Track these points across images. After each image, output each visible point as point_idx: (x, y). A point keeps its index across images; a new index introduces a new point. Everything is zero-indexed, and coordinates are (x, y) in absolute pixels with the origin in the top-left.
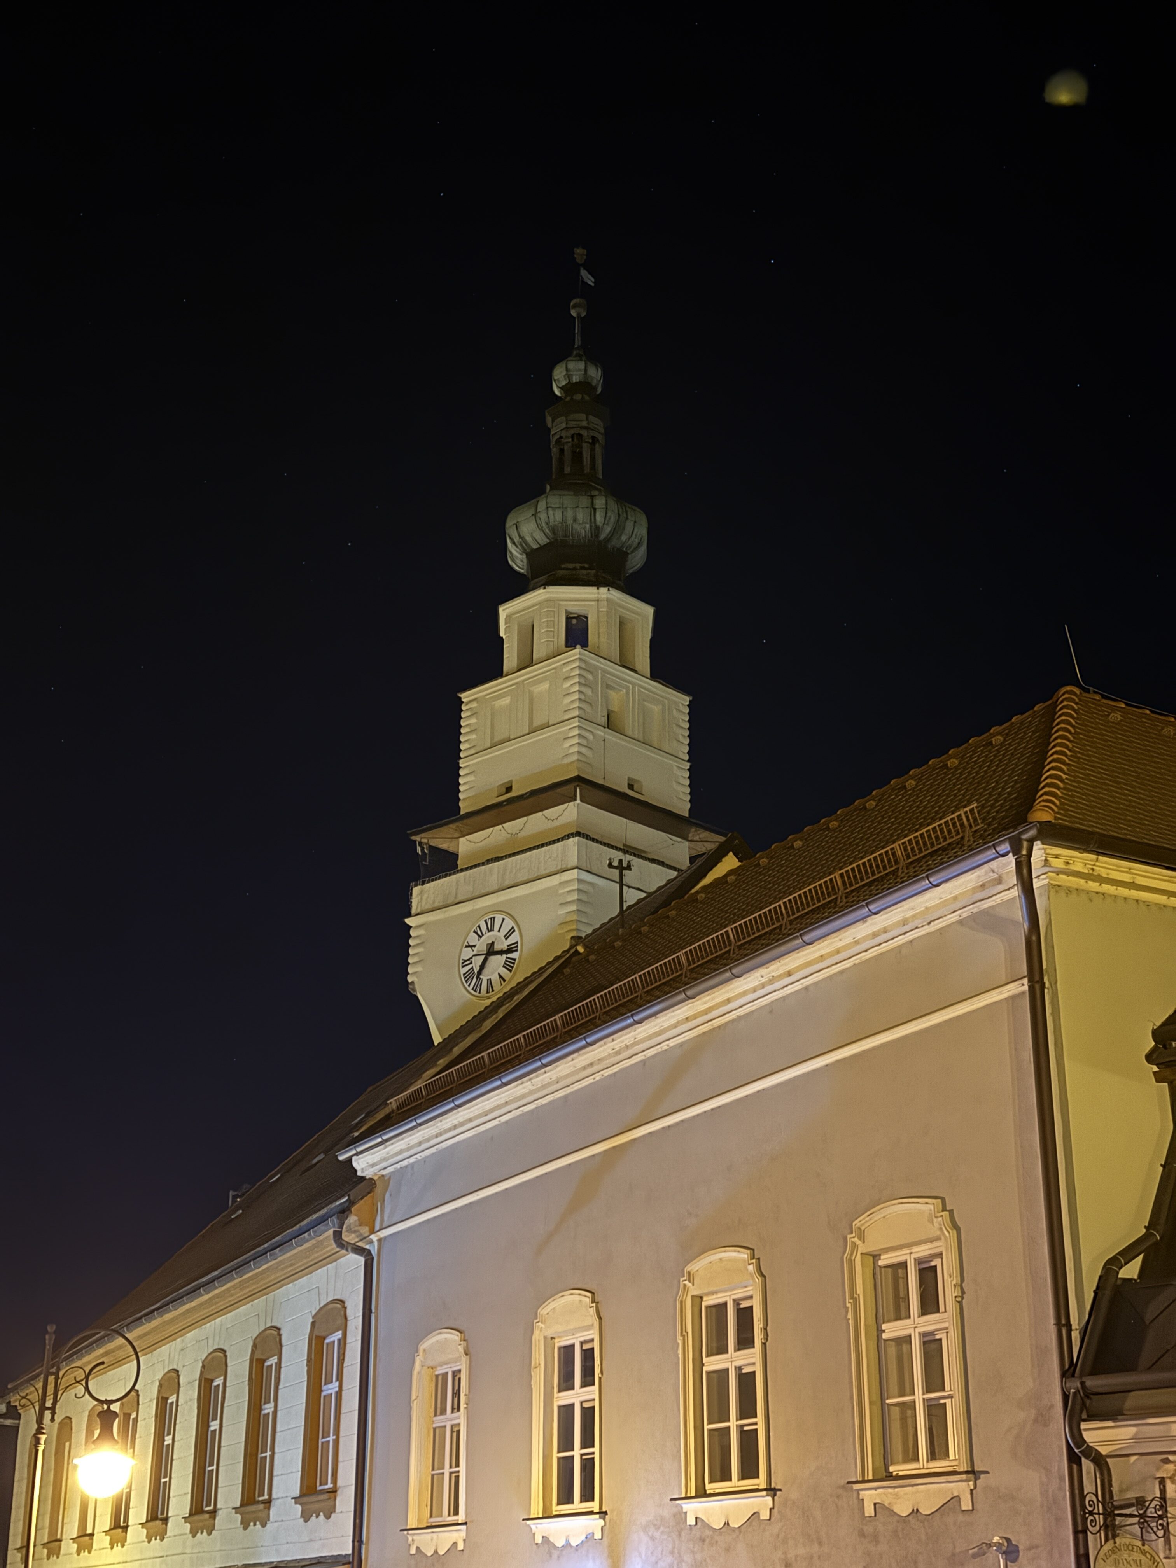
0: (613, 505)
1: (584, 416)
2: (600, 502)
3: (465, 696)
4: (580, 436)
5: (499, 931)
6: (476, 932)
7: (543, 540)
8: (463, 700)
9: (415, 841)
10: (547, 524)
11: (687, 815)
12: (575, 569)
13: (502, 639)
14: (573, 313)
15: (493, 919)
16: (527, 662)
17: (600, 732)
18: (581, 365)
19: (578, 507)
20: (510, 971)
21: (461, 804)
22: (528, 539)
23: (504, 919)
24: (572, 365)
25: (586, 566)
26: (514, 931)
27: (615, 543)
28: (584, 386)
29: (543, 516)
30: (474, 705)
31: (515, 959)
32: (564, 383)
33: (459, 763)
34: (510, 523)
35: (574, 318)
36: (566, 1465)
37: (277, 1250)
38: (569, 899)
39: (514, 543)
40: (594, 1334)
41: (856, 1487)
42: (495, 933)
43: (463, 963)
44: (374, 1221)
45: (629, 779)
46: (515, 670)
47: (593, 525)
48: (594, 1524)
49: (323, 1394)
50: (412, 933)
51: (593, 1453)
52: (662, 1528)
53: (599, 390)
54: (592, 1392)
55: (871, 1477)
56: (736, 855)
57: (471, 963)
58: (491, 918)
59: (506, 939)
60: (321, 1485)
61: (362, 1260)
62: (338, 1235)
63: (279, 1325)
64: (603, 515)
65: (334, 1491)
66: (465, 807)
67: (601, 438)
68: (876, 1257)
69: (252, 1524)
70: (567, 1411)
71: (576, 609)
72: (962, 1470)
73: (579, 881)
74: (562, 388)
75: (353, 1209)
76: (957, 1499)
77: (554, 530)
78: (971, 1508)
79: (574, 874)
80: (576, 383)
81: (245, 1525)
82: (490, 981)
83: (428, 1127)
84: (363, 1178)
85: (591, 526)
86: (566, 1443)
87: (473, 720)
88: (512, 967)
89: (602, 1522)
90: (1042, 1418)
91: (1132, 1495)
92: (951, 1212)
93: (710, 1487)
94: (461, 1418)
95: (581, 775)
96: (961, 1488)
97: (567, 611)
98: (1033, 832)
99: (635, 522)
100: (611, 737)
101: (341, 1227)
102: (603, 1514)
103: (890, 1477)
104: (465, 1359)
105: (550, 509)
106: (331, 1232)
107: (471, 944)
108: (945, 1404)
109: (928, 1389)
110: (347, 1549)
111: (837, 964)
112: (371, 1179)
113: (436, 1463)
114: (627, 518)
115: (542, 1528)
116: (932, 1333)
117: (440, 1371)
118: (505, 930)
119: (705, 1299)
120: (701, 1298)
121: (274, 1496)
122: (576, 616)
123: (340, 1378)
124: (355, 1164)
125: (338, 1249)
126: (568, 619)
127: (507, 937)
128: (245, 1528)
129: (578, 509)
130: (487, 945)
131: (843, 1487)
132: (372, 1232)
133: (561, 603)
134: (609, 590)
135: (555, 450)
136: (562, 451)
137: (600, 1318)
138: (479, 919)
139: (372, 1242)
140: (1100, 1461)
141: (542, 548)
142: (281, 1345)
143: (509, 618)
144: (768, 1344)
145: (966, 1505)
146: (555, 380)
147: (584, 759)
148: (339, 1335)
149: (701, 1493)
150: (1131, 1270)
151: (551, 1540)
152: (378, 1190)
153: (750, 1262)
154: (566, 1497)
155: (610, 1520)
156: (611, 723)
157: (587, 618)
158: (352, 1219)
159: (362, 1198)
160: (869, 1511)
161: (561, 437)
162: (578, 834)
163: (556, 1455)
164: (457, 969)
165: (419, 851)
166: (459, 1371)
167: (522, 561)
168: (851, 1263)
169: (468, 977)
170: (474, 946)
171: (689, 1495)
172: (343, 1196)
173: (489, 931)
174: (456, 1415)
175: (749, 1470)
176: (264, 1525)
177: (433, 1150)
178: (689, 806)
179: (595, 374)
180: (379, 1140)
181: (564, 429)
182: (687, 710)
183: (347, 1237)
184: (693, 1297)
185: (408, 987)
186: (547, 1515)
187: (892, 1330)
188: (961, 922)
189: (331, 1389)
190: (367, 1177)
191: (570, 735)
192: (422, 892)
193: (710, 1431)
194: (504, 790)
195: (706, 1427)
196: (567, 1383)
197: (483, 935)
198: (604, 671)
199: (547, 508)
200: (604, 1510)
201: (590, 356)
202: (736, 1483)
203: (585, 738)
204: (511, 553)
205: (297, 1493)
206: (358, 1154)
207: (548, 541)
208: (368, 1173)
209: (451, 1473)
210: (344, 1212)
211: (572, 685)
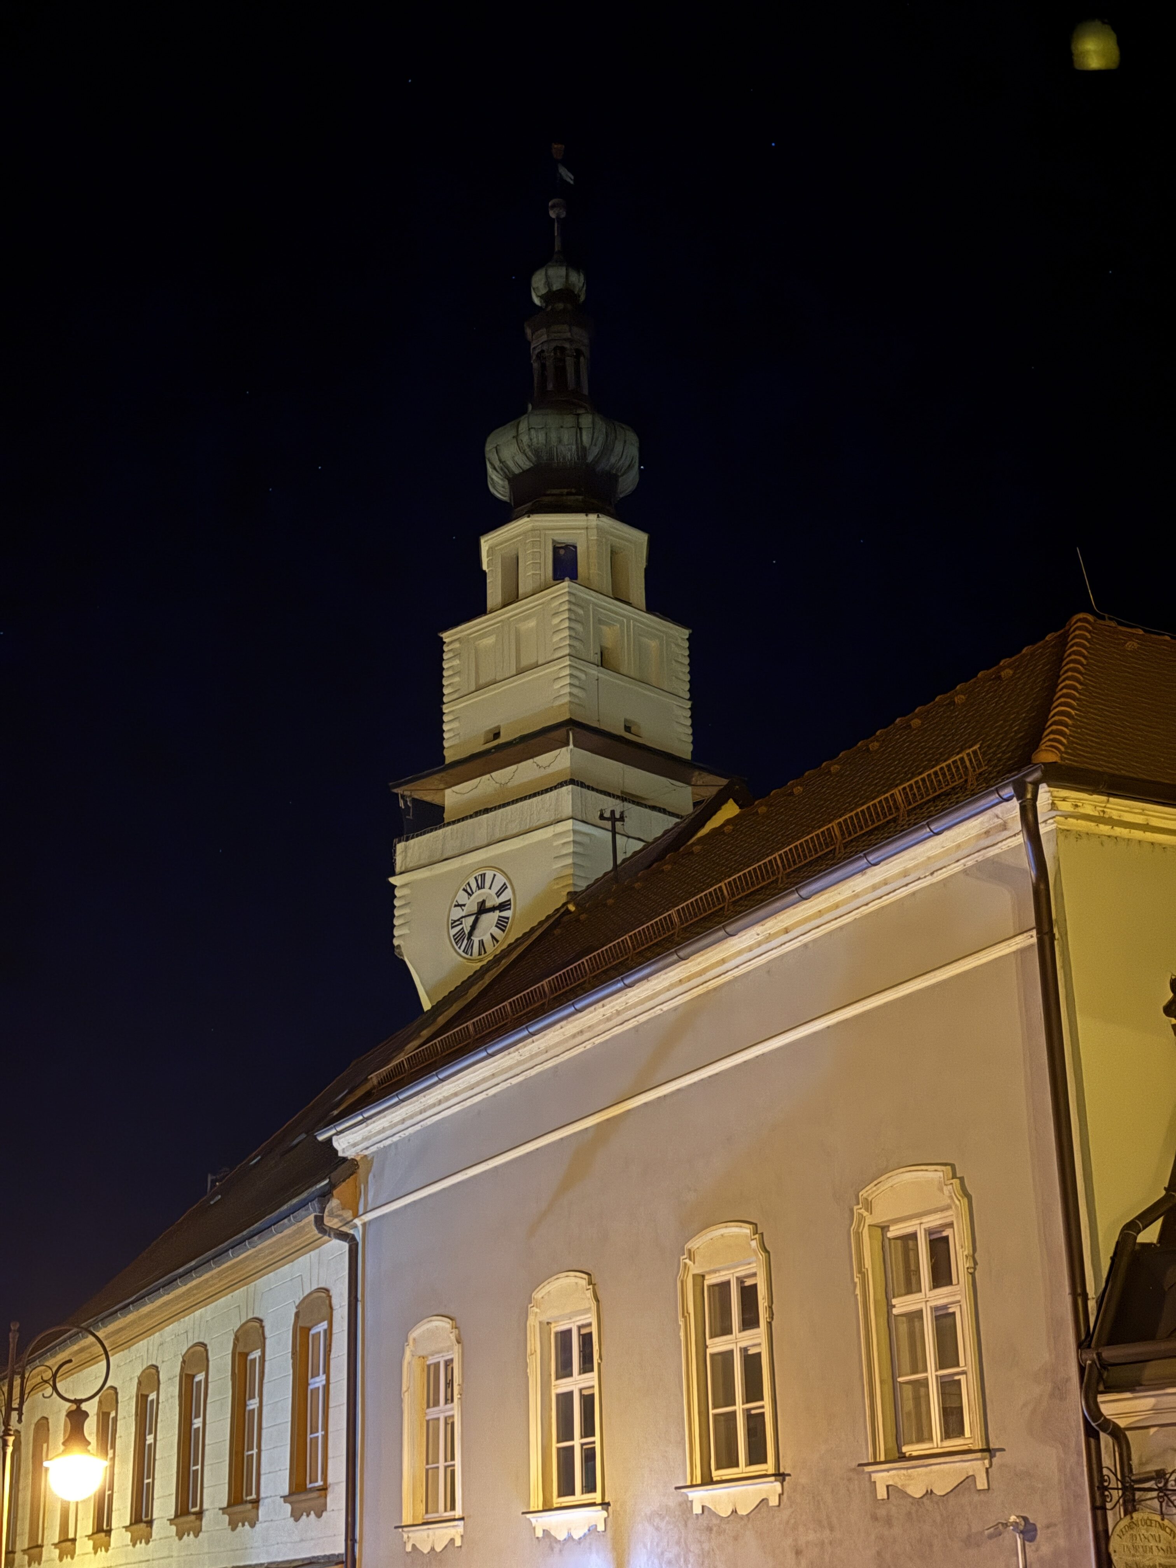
0: (601, 425)
1: (566, 327)
2: (586, 420)
3: (447, 636)
4: (562, 349)
5: (490, 888)
6: (465, 890)
7: (526, 465)
8: (444, 640)
9: (397, 794)
10: (529, 446)
11: (688, 757)
12: (562, 495)
13: (484, 573)
14: (552, 214)
15: (483, 876)
16: (512, 597)
17: (594, 671)
18: (562, 271)
19: (562, 427)
20: (503, 931)
21: (446, 753)
22: (510, 464)
23: (495, 875)
24: (552, 272)
25: (573, 491)
26: (506, 887)
27: (603, 466)
28: (566, 294)
29: (525, 439)
30: (457, 645)
31: (508, 918)
32: (543, 291)
33: (441, 709)
34: (489, 447)
35: (554, 219)
36: (566, 1455)
37: (256, 1238)
38: (564, 852)
39: (495, 468)
40: (591, 1317)
41: (868, 1469)
42: (486, 890)
43: (452, 924)
44: (357, 1204)
45: (626, 720)
46: (500, 607)
47: (580, 446)
48: (597, 1515)
49: (310, 1387)
50: (397, 893)
51: (594, 1443)
52: (667, 1518)
53: (582, 298)
54: (591, 1379)
55: (883, 1459)
56: (736, 801)
57: (461, 924)
58: (481, 875)
59: (498, 896)
60: (311, 1482)
61: (345, 1246)
62: (319, 1221)
63: (260, 1316)
64: (590, 436)
65: (324, 1489)
66: (450, 756)
67: (585, 350)
68: (884, 1228)
69: (240, 1524)
70: (565, 1399)
71: (564, 538)
72: (977, 1448)
73: (575, 832)
74: (541, 297)
75: (335, 1192)
76: (971, 1478)
77: (537, 452)
78: (986, 1487)
79: (569, 825)
80: (557, 291)
81: (233, 1526)
82: (481, 943)
83: (411, 1104)
84: (344, 1159)
85: (577, 447)
86: (566, 1433)
87: (457, 662)
88: (505, 927)
89: (605, 1514)
90: (1058, 1392)
91: (1152, 1467)
92: (962, 1179)
93: (716, 1474)
94: (455, 1409)
95: (573, 718)
96: (976, 1467)
97: (554, 541)
98: (1037, 775)
99: (625, 442)
100: (604, 675)
101: (323, 1210)
102: (605, 1505)
103: (903, 1457)
104: (457, 1348)
105: (533, 432)
106: (312, 1217)
107: (460, 903)
108: (959, 1381)
109: (941, 1365)
110: (339, 1548)
111: (836, 919)
112: (353, 1160)
113: (430, 1456)
114: (616, 437)
115: (543, 1522)
116: (945, 1307)
117: (431, 1360)
118: (496, 887)
119: (707, 1277)
120: (703, 1276)
121: (262, 1495)
122: (563, 545)
123: (327, 1371)
124: (335, 1144)
125: (320, 1235)
126: (556, 549)
127: (498, 894)
128: (233, 1529)
129: (562, 429)
130: (478, 903)
131: (854, 1469)
132: (356, 1215)
133: (547, 532)
134: (598, 517)
135: (535, 365)
136: (543, 366)
137: (597, 1301)
138: (469, 876)
139: (356, 1226)
140: (1118, 1434)
141: (525, 472)
142: (264, 1338)
143: (491, 550)
144: (773, 1323)
145: (982, 1484)
146: (534, 289)
147: (577, 701)
148: (324, 1325)
149: (708, 1481)
150: (1150, 1235)
151: (553, 1533)
152: (361, 1171)
153: (753, 1237)
154: (567, 1489)
155: (613, 1511)
156: (604, 661)
157: (575, 547)
158: (334, 1203)
159: (344, 1181)
160: (882, 1493)
161: (543, 351)
162: (572, 782)
163: (555, 1445)
164: (446, 929)
165: (402, 804)
166: (452, 1360)
167: (503, 487)
168: (859, 1235)
169: (459, 938)
170: (464, 905)
171: (694, 1483)
172: (323, 1179)
173: (479, 889)
174: (449, 1406)
175: (757, 1455)
176: (252, 1526)
177: (418, 1127)
178: (690, 748)
179: (578, 280)
180: (360, 1118)
181: (545, 342)
182: (687, 644)
183: (330, 1222)
184: (694, 1276)
185: (394, 951)
186: (548, 1508)
187: (902, 1305)
188: (965, 872)
189: (318, 1382)
190: (349, 1158)
191: (561, 675)
192: (406, 847)
193: (715, 1416)
194: (492, 736)
195: (712, 1412)
196: (564, 1370)
197: (473, 893)
198: (595, 604)
199: (529, 429)
200: (607, 1500)
201: (572, 262)
202: (743, 1469)
203: (576, 677)
204: (492, 479)
205: (286, 1492)
206: (338, 1133)
207: (532, 465)
208: (350, 1154)
209: (446, 1467)
210: (325, 1196)
211: (562, 621)
